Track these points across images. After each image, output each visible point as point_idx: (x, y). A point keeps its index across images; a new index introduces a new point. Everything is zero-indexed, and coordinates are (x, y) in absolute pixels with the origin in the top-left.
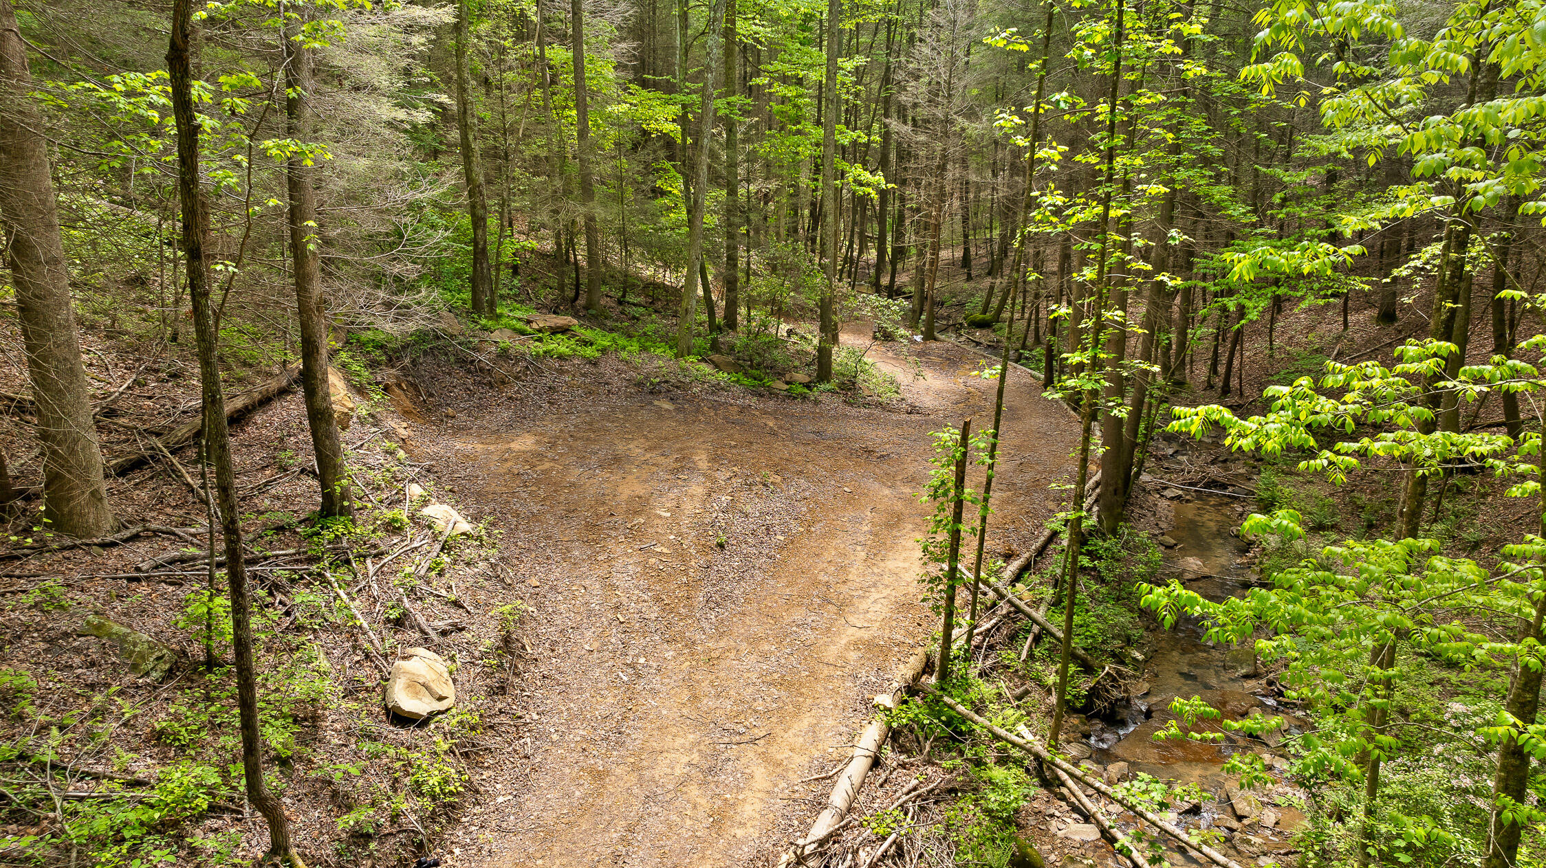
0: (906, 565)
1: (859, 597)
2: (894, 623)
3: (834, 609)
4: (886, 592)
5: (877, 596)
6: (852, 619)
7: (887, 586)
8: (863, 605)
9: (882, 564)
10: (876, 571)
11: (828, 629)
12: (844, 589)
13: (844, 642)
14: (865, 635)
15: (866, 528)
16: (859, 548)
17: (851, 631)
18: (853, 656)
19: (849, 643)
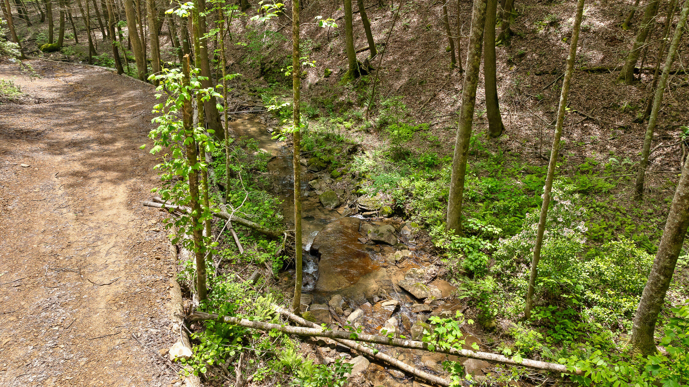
0: (115, 211)
1: (92, 254)
2: (137, 267)
3: (73, 276)
4: (112, 240)
5: (107, 247)
6: (96, 278)
7: (110, 235)
8: (100, 261)
9: (93, 218)
10: (92, 225)
11: (79, 299)
12: (71, 252)
13: (102, 305)
14: (119, 288)
15: (60, 192)
16: (65, 210)
17: (102, 291)
18: (120, 316)
19: (108, 304)
